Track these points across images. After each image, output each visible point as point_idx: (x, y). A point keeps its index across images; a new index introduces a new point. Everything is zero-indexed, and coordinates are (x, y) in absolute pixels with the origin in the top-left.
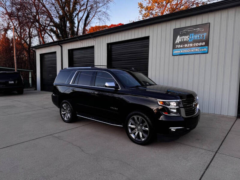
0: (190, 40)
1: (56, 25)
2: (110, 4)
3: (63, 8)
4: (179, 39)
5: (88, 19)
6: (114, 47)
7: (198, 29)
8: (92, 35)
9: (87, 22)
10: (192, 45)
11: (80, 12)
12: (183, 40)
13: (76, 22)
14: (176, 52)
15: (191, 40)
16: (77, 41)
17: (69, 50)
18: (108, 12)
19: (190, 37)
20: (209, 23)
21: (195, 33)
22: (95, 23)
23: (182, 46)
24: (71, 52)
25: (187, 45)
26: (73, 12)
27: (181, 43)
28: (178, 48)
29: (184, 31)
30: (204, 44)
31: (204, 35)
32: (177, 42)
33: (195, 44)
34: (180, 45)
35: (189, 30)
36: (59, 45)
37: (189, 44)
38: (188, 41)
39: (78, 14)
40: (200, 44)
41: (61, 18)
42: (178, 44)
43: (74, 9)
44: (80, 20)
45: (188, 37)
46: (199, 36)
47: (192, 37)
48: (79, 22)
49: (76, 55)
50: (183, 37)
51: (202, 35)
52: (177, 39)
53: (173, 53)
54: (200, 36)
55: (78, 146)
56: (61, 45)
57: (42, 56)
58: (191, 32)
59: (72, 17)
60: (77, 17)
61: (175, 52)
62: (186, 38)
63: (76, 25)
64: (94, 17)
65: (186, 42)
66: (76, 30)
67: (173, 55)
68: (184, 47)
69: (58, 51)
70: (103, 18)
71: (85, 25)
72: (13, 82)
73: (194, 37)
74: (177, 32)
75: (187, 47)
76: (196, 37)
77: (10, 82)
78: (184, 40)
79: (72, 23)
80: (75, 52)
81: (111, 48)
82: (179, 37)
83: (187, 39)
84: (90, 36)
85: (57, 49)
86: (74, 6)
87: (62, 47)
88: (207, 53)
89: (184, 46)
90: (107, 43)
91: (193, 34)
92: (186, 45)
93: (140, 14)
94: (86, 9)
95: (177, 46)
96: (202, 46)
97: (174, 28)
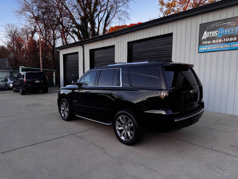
1: (78, 26)
2: (130, 3)
3: (84, 10)
4: (206, 35)
5: (108, 19)
6: (134, 45)
7: (229, 23)
8: (113, 34)
9: (107, 22)
10: (221, 41)
11: (101, 13)
12: (210, 36)
13: (97, 22)
14: (203, 49)
15: (220, 35)
16: (98, 40)
17: (90, 50)
18: (128, 11)
19: (219, 33)
21: (225, 27)
22: (115, 23)
23: (209, 42)
24: (92, 52)
25: (216, 41)
26: (94, 13)
27: (208, 39)
28: (204, 45)
29: (212, 26)
30: (236, 39)
31: (235, 30)
32: (204, 39)
33: (225, 39)
34: (207, 42)
36: (81, 45)
37: (218, 40)
38: (217, 36)
39: (98, 15)
40: (231, 39)
41: (83, 19)
42: (204, 40)
43: (95, 10)
44: (101, 21)
45: (217, 32)
46: (229, 31)
47: (222, 32)
48: (99, 23)
49: (97, 55)
50: (211, 33)
51: (234, 29)
52: (204, 35)
53: (200, 50)
54: (231, 31)
55: (101, 147)
56: (83, 45)
57: (65, 56)
58: (220, 27)
59: (93, 18)
60: (97, 17)
61: (201, 49)
62: (214, 33)
63: (97, 26)
64: (114, 17)
65: (215, 38)
66: (96, 30)
67: (199, 53)
68: (211, 44)
69: (80, 51)
70: (123, 17)
71: (106, 25)
72: (38, 81)
73: (224, 32)
74: (203, 28)
75: (215, 43)
76: (226, 31)
77: (36, 82)
78: (212, 36)
79: (93, 24)
80: (96, 52)
81: (131, 47)
82: (206, 32)
83: (216, 34)
84: (111, 35)
85: (79, 49)
86: (95, 7)
87: (83, 47)
89: (211, 42)
90: (128, 41)
91: (222, 29)
92: (214, 41)
93: (161, 12)
94: (106, 9)
95: (204, 42)
96: (233, 41)
97: (201, 23)
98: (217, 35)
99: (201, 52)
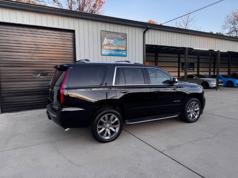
0: (114, 44)
4: (106, 41)
7: (120, 36)
12: (109, 43)
14: (105, 52)
19: (115, 42)
20: (126, 34)
21: (118, 39)
25: (113, 48)
28: (105, 49)
29: (110, 35)
31: (123, 42)
32: (105, 44)
34: (107, 47)
35: (114, 35)
42: (105, 45)
45: (113, 41)
50: (109, 40)
53: (102, 53)
54: (121, 42)
65: (112, 45)
73: (117, 42)
74: (104, 35)
78: (111, 43)
82: (106, 39)
88: (126, 56)
89: (110, 48)
91: (116, 40)
96: (123, 50)
97: (101, 30)
98: (113, 43)
99: (103, 55)
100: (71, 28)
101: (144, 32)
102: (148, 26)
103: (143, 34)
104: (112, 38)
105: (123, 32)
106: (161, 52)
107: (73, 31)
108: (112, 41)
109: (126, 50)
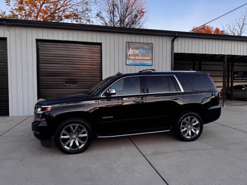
7: (145, 46)
10: (141, 58)
12: (134, 53)
19: (140, 52)
20: (153, 44)
21: (144, 49)
25: (138, 58)
28: (130, 59)
29: (135, 45)
30: (150, 58)
32: (130, 54)
33: (144, 57)
34: (132, 57)
35: (139, 45)
38: (139, 54)
40: (147, 58)
42: (130, 55)
47: (141, 52)
50: (134, 50)
52: (130, 51)
53: (127, 62)
54: (147, 52)
65: (137, 55)
67: (126, 65)
73: (143, 52)
74: (129, 45)
82: (131, 49)
84: (5, 22)
88: (152, 66)
89: (135, 58)
90: (36, 38)
91: (142, 50)
93: (7, 5)
96: (148, 60)
97: (126, 41)
99: (128, 65)
100: (99, 41)
101: (173, 41)
102: (176, 35)
103: (171, 42)
104: (137, 48)
105: (149, 42)
106: (204, 60)
107: (100, 44)
108: (137, 52)
109: (152, 59)
